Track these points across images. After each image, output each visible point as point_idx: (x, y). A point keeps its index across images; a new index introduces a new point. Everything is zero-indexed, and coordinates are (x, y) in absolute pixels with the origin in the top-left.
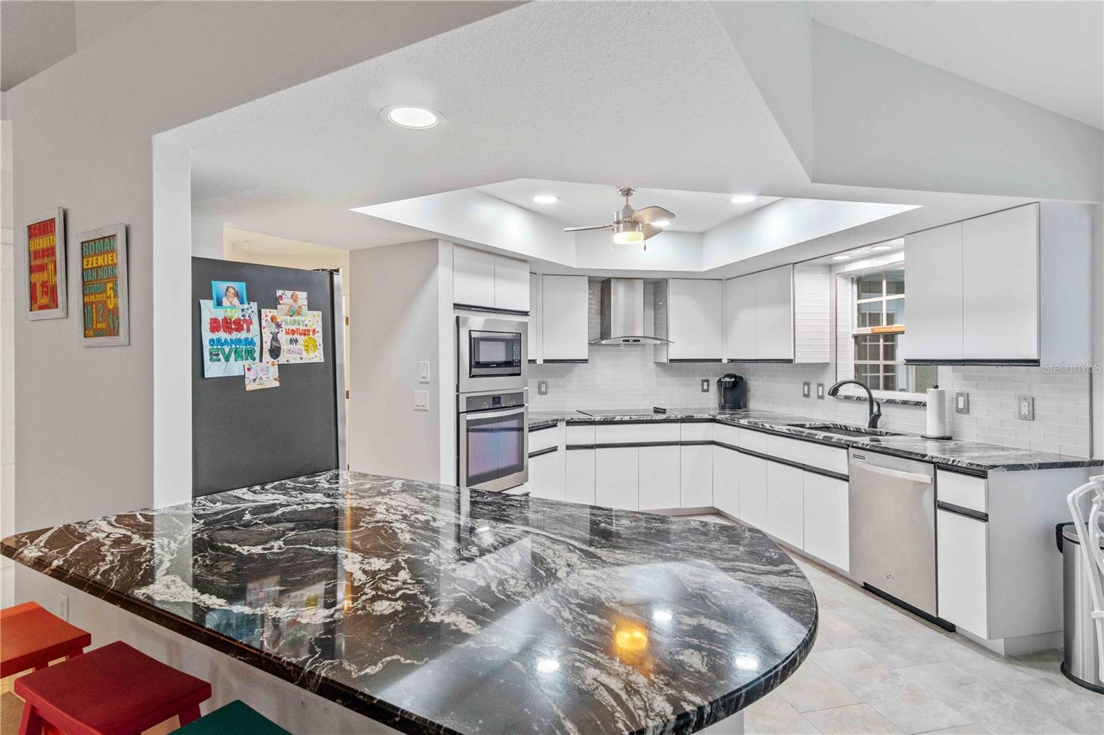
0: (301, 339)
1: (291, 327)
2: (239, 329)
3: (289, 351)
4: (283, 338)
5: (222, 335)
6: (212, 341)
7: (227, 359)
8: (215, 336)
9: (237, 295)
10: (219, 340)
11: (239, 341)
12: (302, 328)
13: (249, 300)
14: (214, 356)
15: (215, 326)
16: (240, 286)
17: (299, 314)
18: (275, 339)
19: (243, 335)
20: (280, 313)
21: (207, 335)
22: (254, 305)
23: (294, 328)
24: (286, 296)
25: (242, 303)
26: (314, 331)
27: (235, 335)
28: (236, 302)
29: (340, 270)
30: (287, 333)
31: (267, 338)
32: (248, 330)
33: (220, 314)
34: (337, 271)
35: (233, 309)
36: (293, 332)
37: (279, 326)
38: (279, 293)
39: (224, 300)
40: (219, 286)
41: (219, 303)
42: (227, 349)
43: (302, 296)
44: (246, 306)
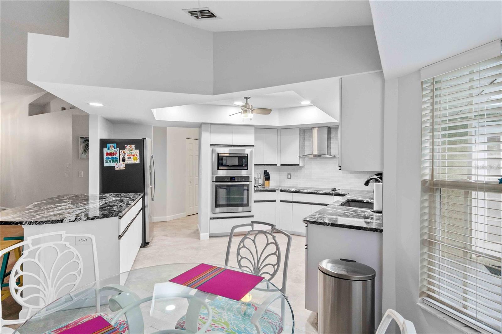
0: (132, 157)
1: (129, 154)
2: (113, 155)
3: (128, 160)
4: (126, 157)
5: (109, 156)
6: (106, 158)
7: (110, 162)
8: (107, 157)
9: (113, 147)
10: (108, 158)
11: (113, 158)
12: (132, 154)
13: (117, 148)
14: (107, 161)
15: (107, 154)
16: (115, 145)
17: (132, 151)
18: (124, 157)
19: (114, 156)
20: (126, 151)
21: (105, 157)
22: (118, 149)
23: (130, 154)
24: (128, 146)
25: (115, 148)
26: (137, 155)
27: (112, 156)
28: (113, 148)
29: (147, 138)
30: (128, 156)
31: (121, 157)
32: (116, 155)
33: (109, 152)
34: (145, 139)
35: (112, 150)
36: (130, 155)
37: (125, 154)
38: (126, 146)
39: (110, 148)
40: (108, 145)
41: (109, 149)
42: (110, 160)
43: (133, 146)
44: (116, 149)
